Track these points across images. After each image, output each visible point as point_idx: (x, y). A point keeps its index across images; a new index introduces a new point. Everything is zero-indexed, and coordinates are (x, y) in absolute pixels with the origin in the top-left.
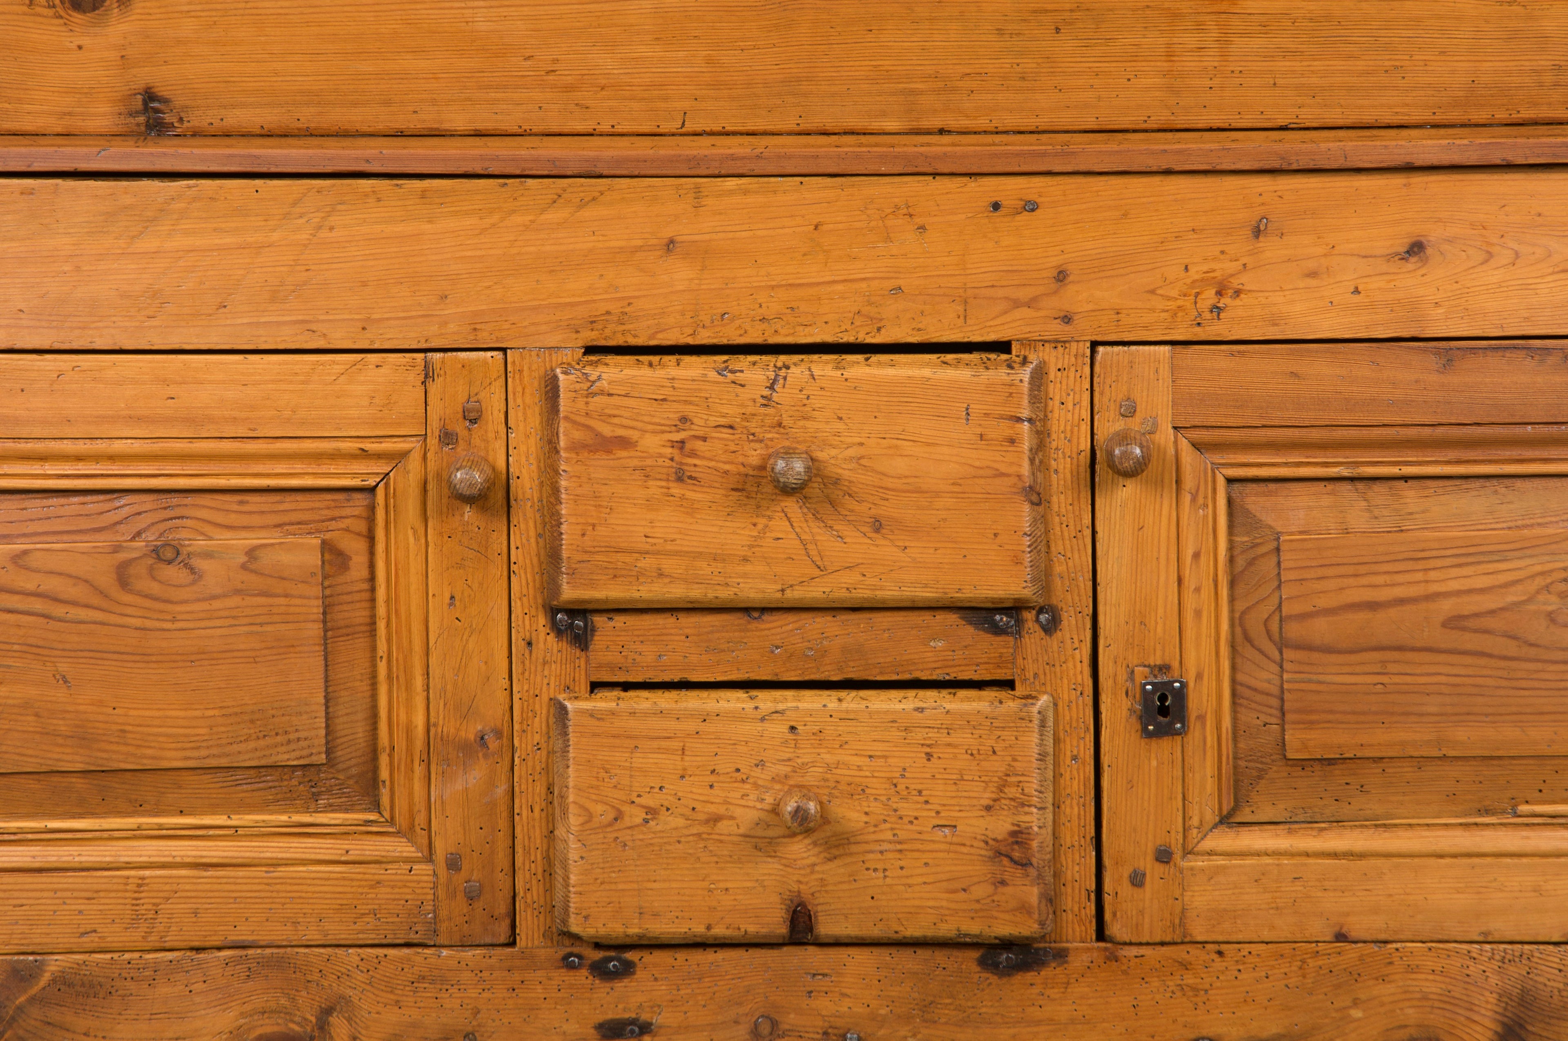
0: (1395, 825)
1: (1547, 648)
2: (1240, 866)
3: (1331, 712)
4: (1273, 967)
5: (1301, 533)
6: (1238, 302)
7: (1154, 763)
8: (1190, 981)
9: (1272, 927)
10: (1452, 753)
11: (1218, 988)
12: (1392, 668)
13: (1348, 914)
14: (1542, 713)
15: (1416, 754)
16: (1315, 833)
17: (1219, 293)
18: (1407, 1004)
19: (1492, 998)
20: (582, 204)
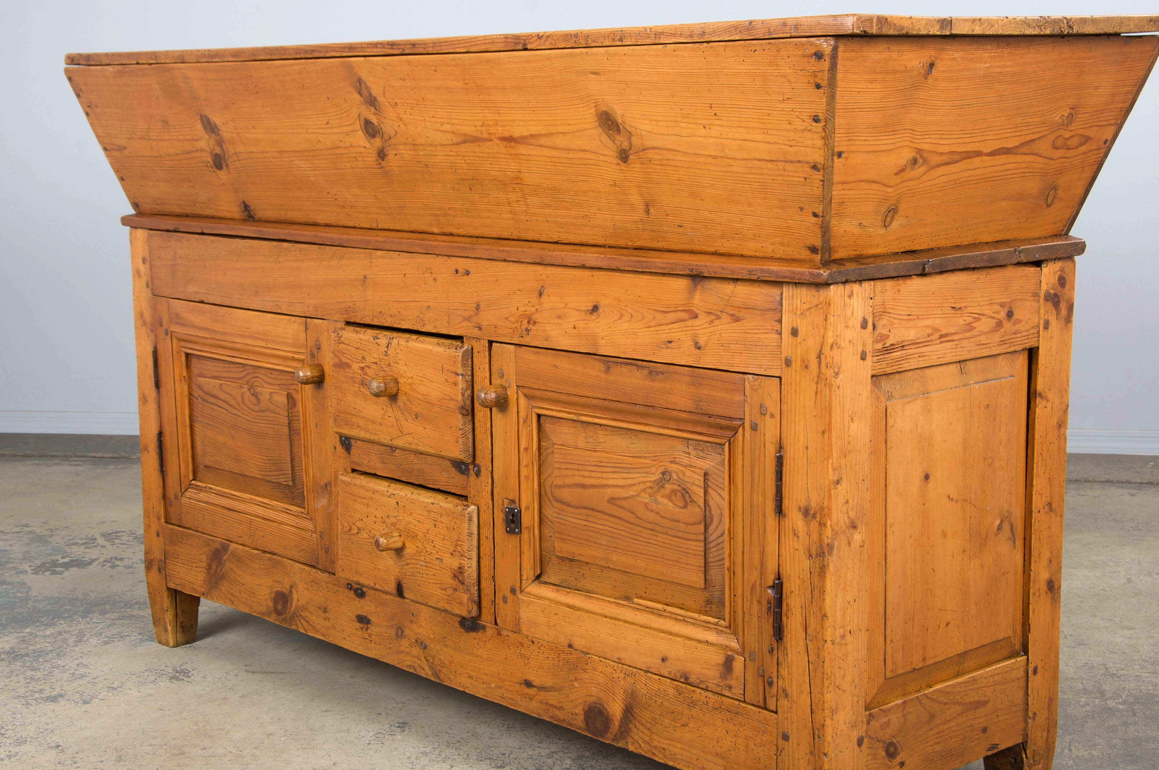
0: (592, 597)
1: (644, 521)
2: (538, 603)
3: (570, 536)
4: (549, 654)
5: (562, 445)
6: (534, 328)
7: (510, 546)
8: (524, 652)
9: (548, 635)
10: (611, 566)
11: (532, 658)
12: (590, 519)
13: (573, 636)
14: (642, 554)
15: (599, 563)
16: (565, 593)
17: (529, 322)
18: (593, 685)
19: (622, 691)
20: (341, 258)
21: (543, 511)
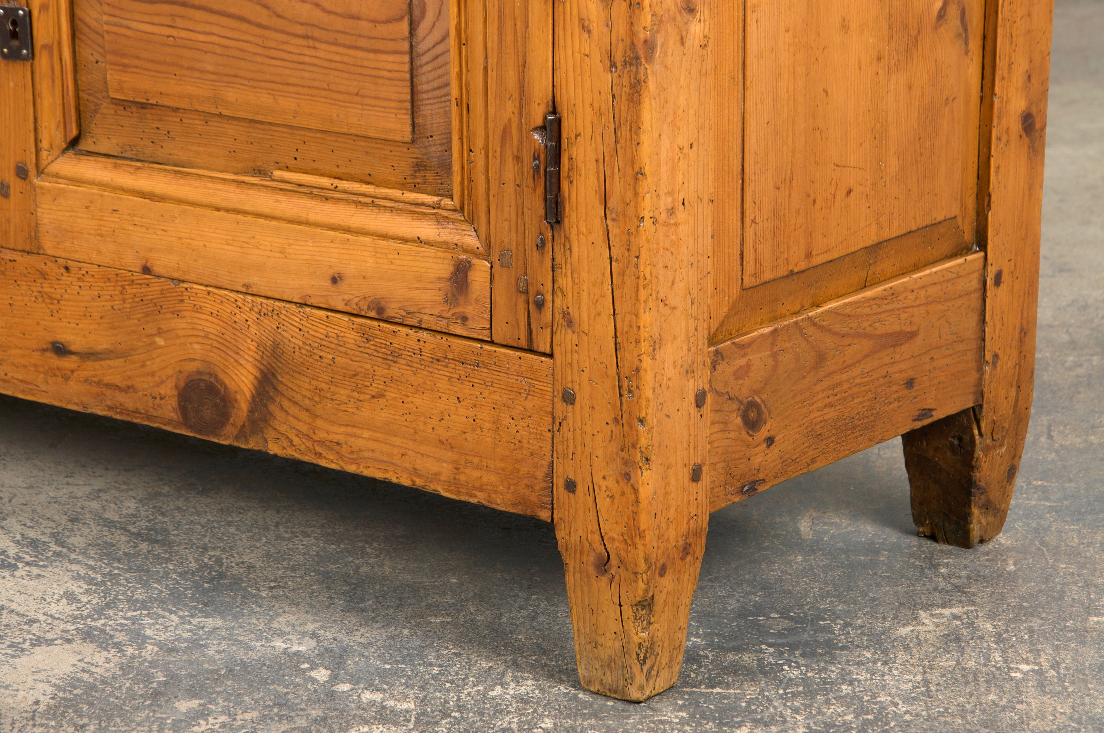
0: (188, 174)
1: (290, 21)
2: (75, 192)
3: (138, 58)
4: (103, 289)
7: (12, 84)
8: (48, 290)
9: (99, 253)
10: (225, 112)
11: (66, 300)
12: (179, 22)
13: (151, 250)
14: (287, 84)
15: (200, 108)
16: (132, 170)
18: (194, 339)
19: (253, 346)
21: (78, 12)
